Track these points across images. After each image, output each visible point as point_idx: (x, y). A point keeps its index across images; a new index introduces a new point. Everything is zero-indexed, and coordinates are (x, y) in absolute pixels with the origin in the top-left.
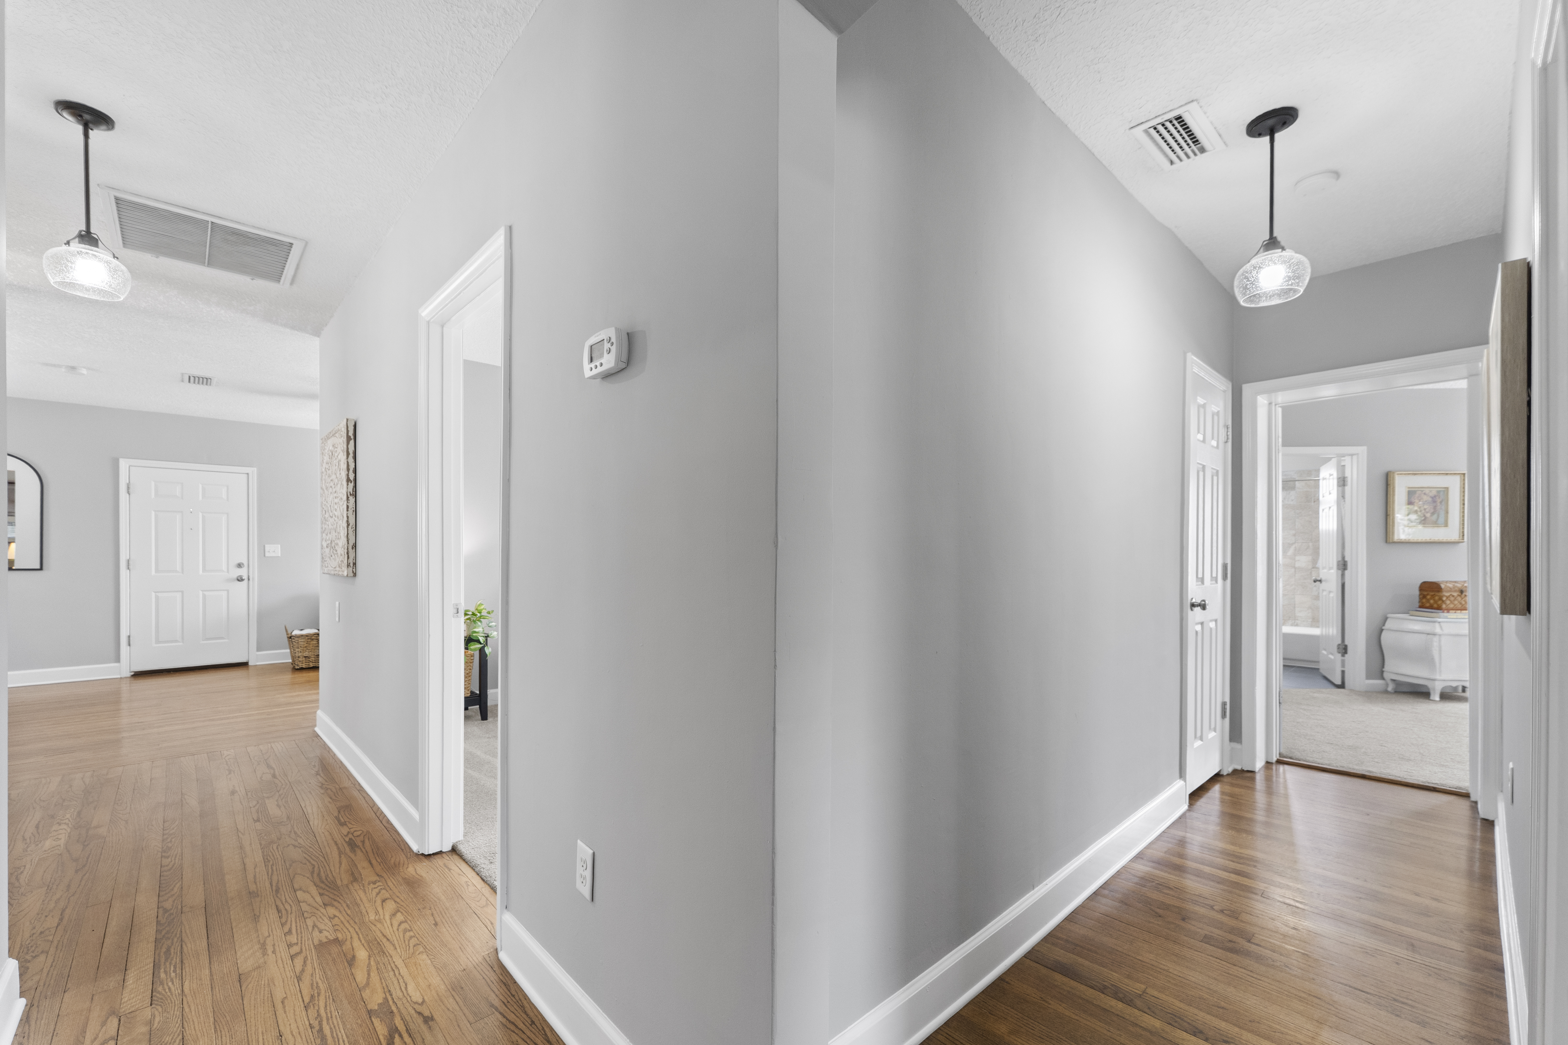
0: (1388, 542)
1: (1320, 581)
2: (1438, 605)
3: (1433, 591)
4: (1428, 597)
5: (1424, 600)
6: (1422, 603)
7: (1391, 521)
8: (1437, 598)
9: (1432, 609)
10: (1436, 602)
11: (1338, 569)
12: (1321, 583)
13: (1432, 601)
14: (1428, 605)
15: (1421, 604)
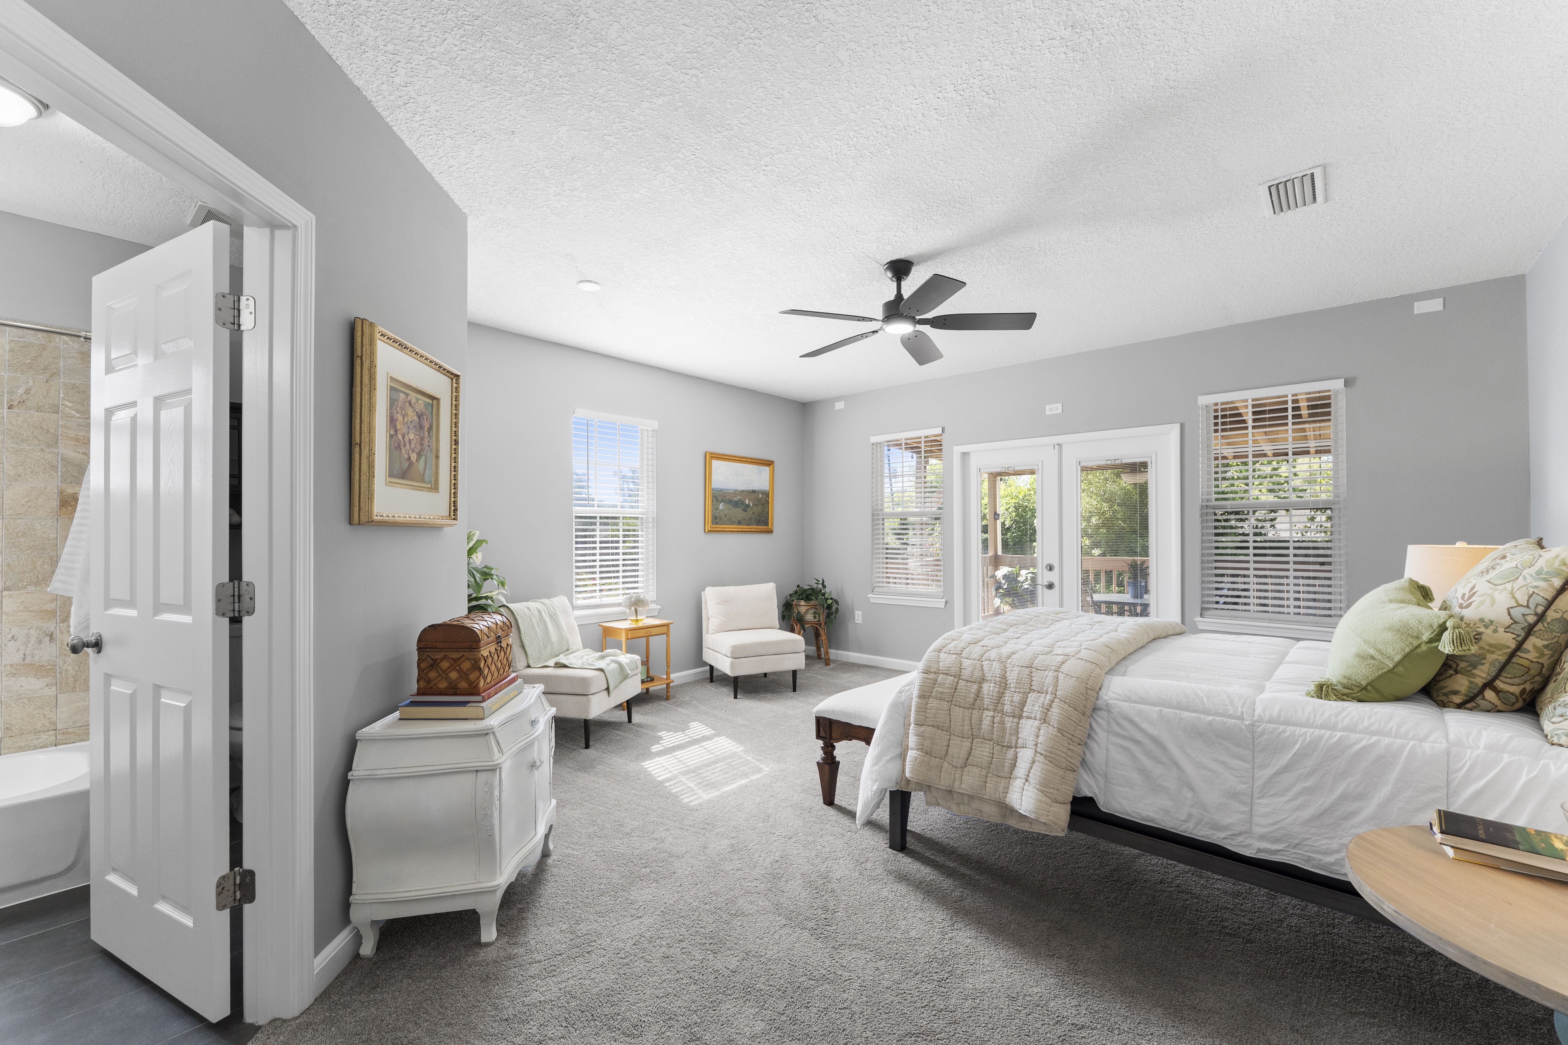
0: (356, 520)
1: (97, 645)
2: (470, 683)
3: (457, 650)
4: (445, 665)
5: (432, 675)
6: (429, 681)
7: (364, 461)
8: (466, 665)
9: (455, 694)
10: (464, 675)
11: (219, 612)
12: (99, 652)
13: (454, 675)
14: (443, 685)
15: (422, 684)
